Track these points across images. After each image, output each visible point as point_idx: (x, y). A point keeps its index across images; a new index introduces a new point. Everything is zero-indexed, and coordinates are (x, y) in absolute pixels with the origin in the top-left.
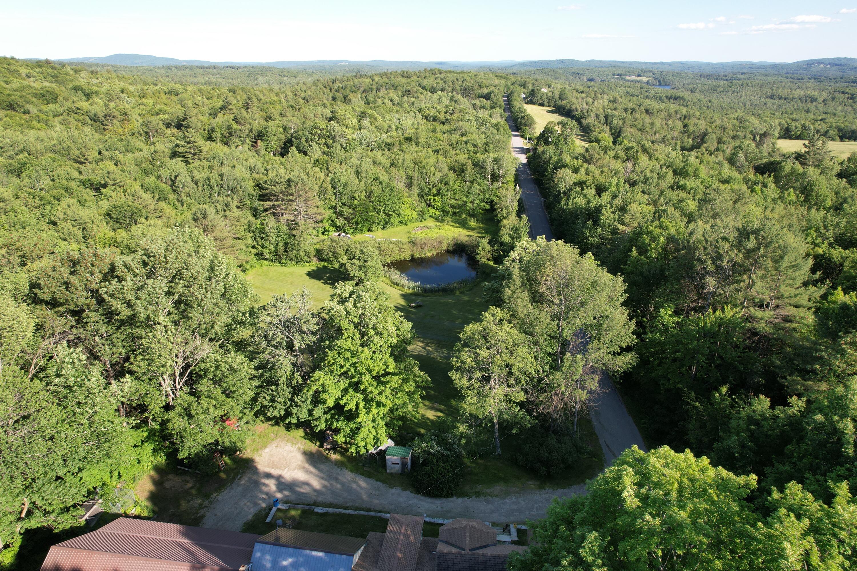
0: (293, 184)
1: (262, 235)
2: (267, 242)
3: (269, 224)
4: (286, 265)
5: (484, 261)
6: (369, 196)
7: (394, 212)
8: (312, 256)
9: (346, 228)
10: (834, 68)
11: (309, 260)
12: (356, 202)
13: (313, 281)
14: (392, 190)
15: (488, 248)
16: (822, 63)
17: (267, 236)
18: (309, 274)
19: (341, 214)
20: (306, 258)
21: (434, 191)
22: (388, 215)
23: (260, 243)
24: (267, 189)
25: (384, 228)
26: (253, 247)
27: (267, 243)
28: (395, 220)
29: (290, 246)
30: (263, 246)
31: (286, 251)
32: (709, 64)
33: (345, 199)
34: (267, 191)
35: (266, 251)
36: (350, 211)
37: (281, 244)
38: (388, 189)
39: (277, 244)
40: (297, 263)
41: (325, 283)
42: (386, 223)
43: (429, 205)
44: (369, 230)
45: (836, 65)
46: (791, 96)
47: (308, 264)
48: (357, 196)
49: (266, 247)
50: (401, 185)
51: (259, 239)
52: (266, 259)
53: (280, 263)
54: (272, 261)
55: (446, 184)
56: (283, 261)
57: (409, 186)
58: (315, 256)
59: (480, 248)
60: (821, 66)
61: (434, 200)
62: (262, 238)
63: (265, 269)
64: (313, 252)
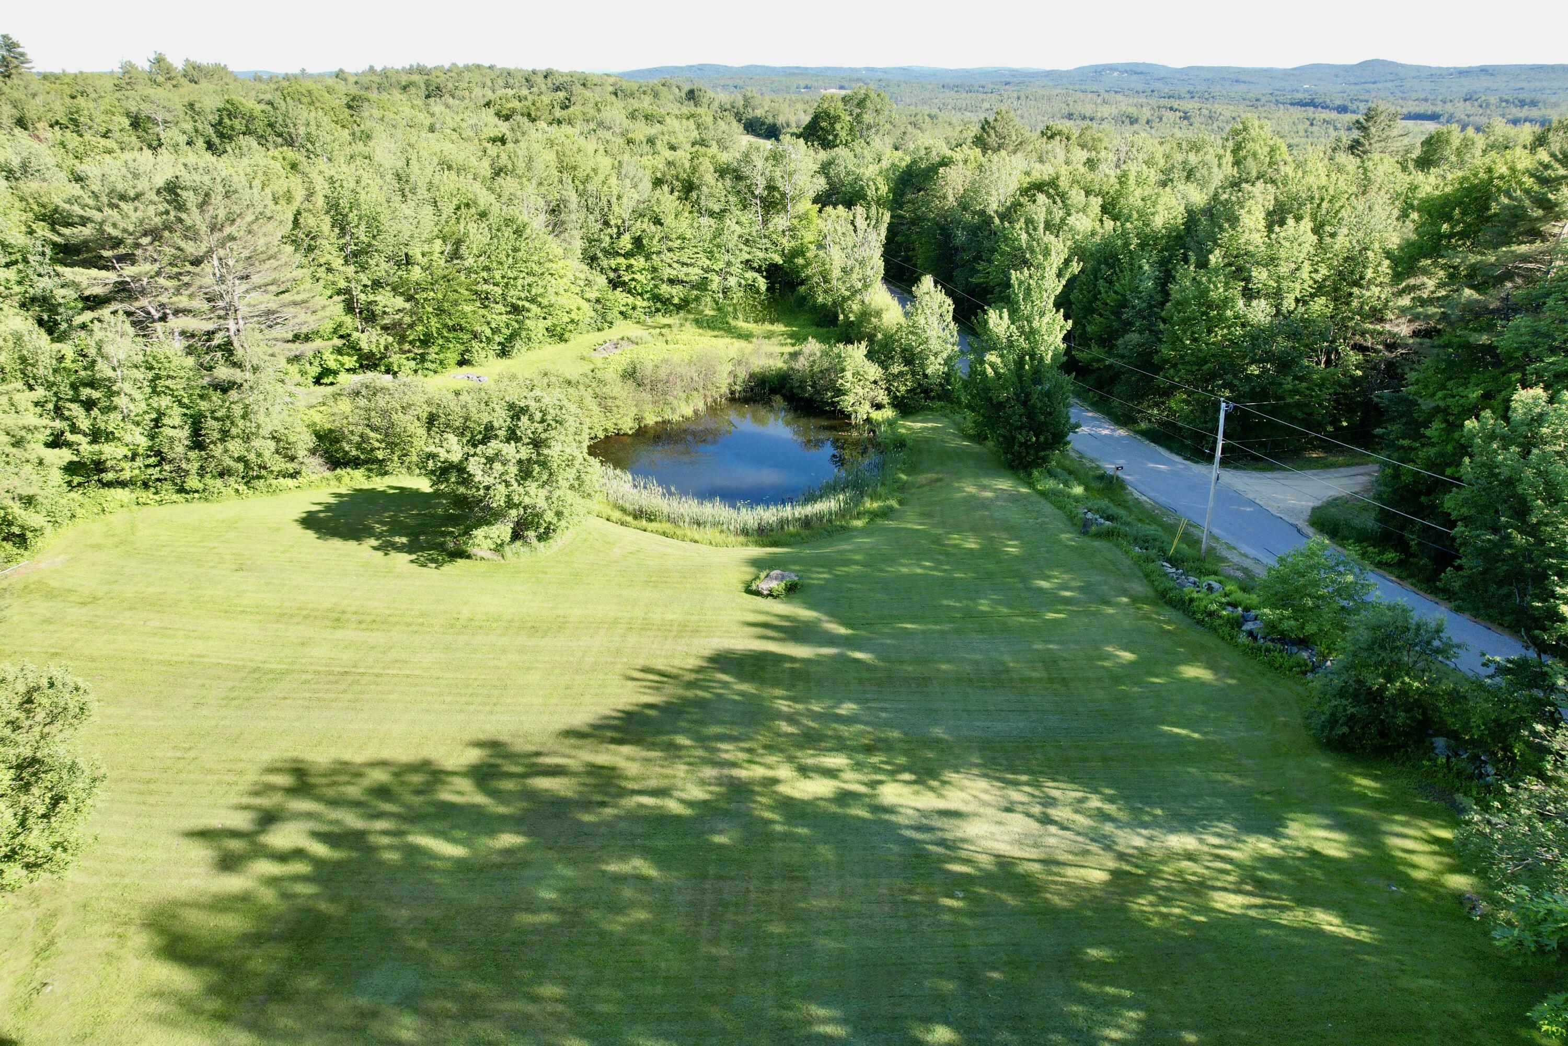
0: (190, 198)
1: (86, 392)
2: (115, 417)
3: (108, 349)
4: (204, 494)
5: (864, 411)
6: (455, 255)
7: (533, 301)
8: (301, 454)
9: (395, 359)
10: (1135, 77)
11: (291, 467)
12: (416, 273)
13: (336, 544)
14: (518, 232)
15: (873, 371)
16: (1116, 70)
17: (111, 394)
18: (310, 521)
19: (370, 316)
20: (279, 464)
21: (626, 242)
22: (516, 309)
23: (84, 423)
24: (84, 221)
25: (504, 352)
26: (56, 442)
27: (112, 422)
28: (536, 326)
29: (211, 427)
30: (96, 436)
31: (197, 443)
32: (947, 71)
33: (381, 267)
34: (87, 232)
35: (109, 451)
36: (400, 302)
37: (175, 416)
38: (508, 232)
39: (157, 422)
40: (248, 481)
41: (386, 547)
42: (511, 338)
43: (615, 284)
44: (462, 363)
45: (1136, 73)
46: (1099, 115)
47: (289, 482)
48: (416, 252)
49: (110, 437)
50: (538, 223)
51: (76, 410)
52: (123, 484)
53: (182, 490)
54: (146, 485)
55: (658, 222)
56: (193, 482)
57: (557, 227)
58: (313, 452)
59: (848, 375)
60: (1116, 74)
61: (630, 266)
62: (89, 405)
63: (117, 520)
64: (304, 441)
